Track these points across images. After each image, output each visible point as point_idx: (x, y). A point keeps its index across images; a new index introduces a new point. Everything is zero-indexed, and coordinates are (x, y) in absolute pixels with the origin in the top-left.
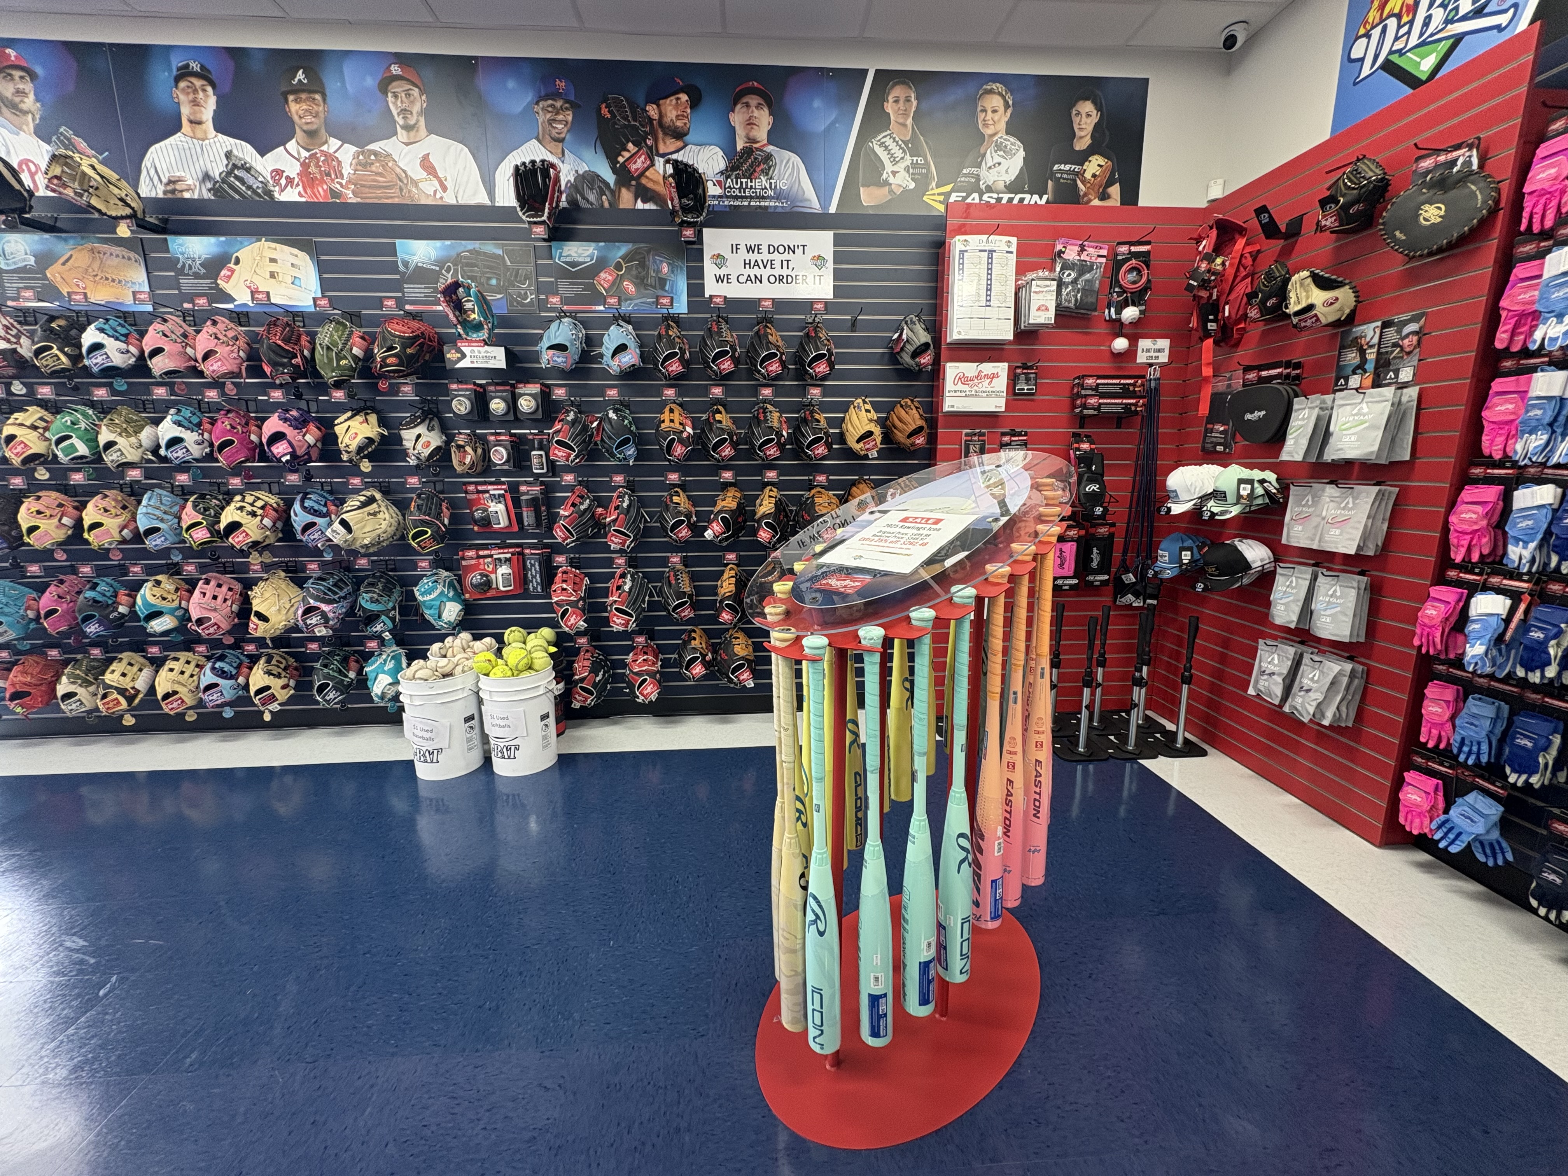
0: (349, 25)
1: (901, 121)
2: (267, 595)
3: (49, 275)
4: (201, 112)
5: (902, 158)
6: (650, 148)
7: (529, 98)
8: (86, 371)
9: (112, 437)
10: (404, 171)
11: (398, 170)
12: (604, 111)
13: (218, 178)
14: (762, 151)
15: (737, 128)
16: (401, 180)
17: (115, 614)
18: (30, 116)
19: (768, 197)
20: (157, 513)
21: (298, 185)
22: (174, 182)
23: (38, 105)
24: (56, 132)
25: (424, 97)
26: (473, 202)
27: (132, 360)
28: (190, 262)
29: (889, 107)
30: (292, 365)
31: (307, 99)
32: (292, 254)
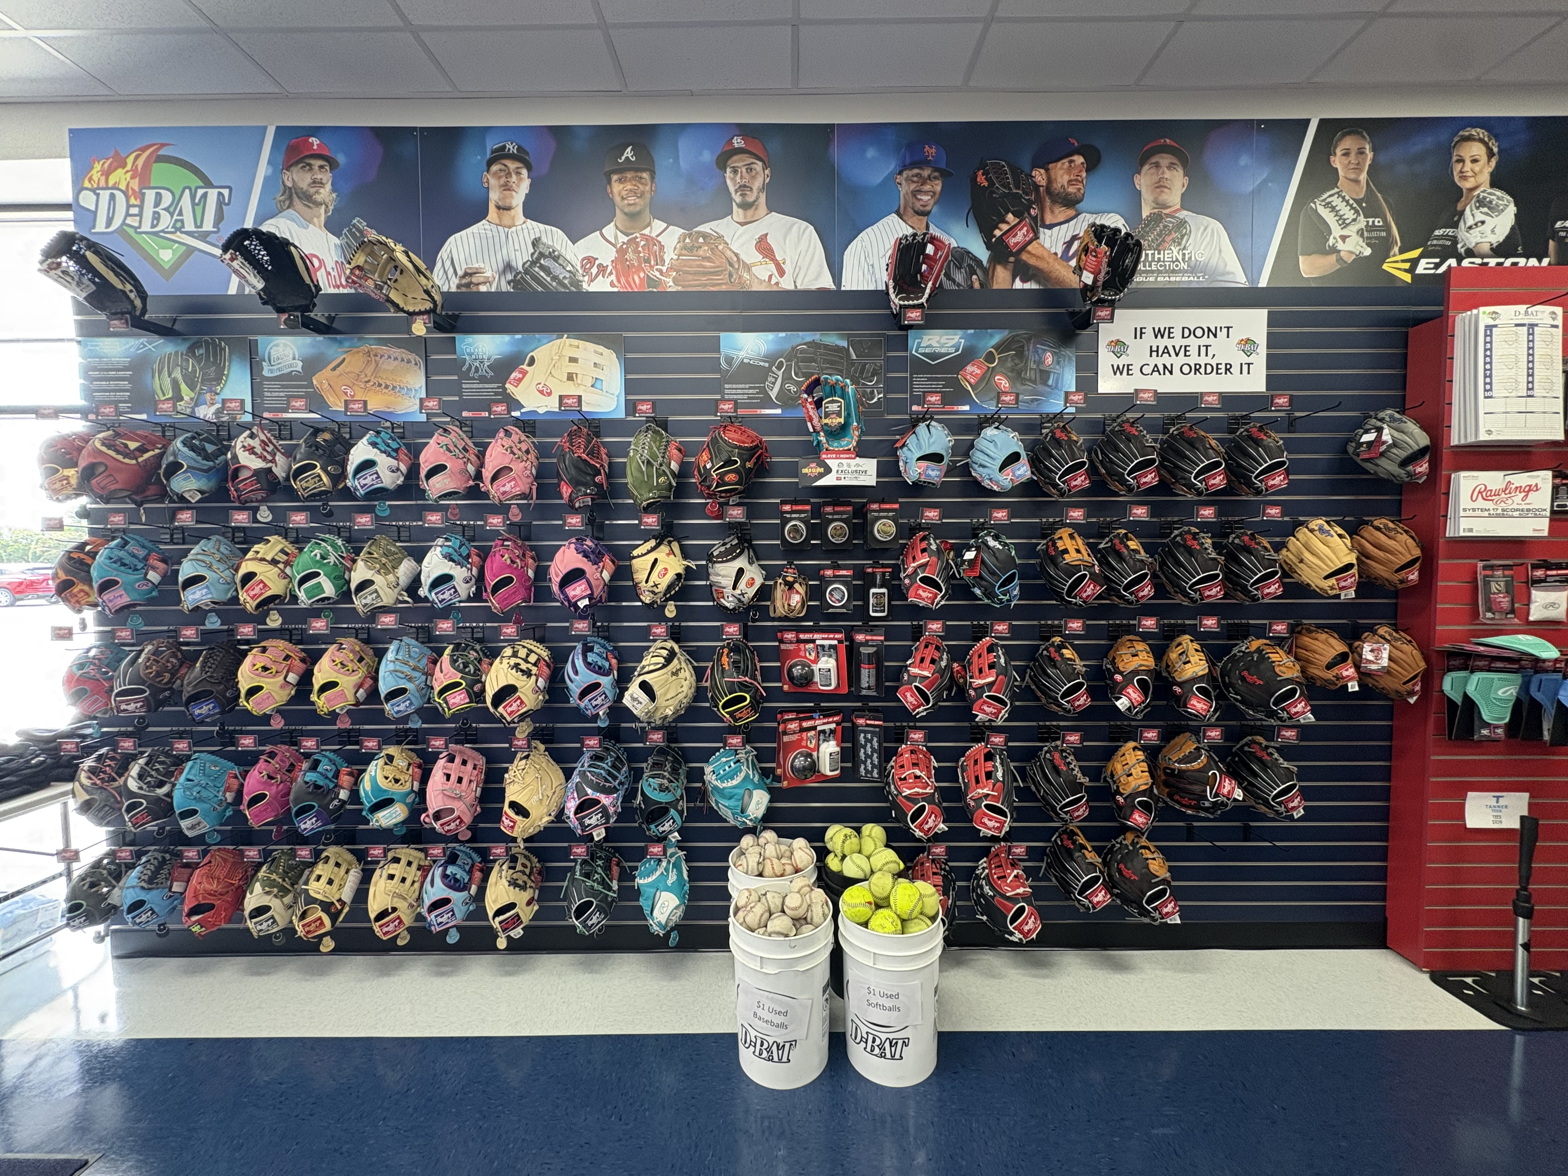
0: (690, 96)
1: (1352, 176)
2: (528, 780)
3: (315, 382)
4: (512, 197)
5: (1354, 220)
6: (1035, 219)
7: (892, 167)
8: (348, 494)
9: (369, 575)
10: (736, 255)
11: (729, 254)
12: (982, 180)
13: (520, 269)
14: (1173, 217)
15: (1144, 192)
16: (731, 265)
17: (336, 802)
18: (323, 207)
19: (1180, 271)
20: (406, 669)
21: (611, 273)
22: (471, 275)
23: (334, 195)
24: (348, 224)
25: (767, 172)
26: (814, 286)
27: (400, 481)
28: (477, 364)
29: (1337, 162)
30: (596, 485)
31: (633, 178)
32: (596, 352)
